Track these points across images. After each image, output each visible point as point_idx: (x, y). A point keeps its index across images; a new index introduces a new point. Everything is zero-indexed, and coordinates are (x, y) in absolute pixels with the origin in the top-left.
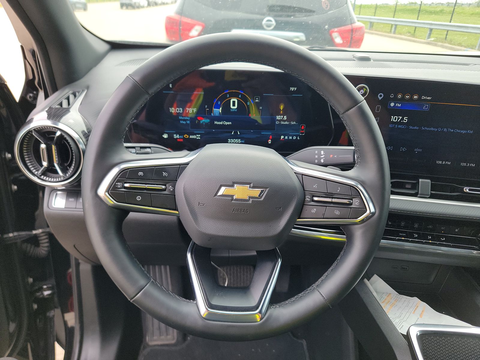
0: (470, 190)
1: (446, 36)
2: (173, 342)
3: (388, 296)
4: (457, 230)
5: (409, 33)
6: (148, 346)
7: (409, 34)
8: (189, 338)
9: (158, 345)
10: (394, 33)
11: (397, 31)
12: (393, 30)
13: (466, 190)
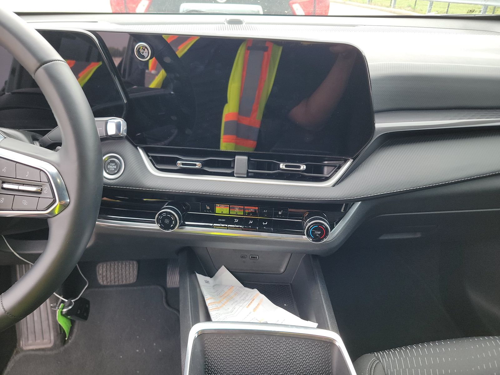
0: (286, 166)
1: (448, 8)
2: (50, 346)
3: (229, 289)
4: (280, 213)
5: (409, 6)
6: (22, 350)
7: (409, 8)
8: (70, 341)
9: (33, 350)
10: (394, 7)
11: (396, 5)
12: (392, 4)
13: (282, 166)
